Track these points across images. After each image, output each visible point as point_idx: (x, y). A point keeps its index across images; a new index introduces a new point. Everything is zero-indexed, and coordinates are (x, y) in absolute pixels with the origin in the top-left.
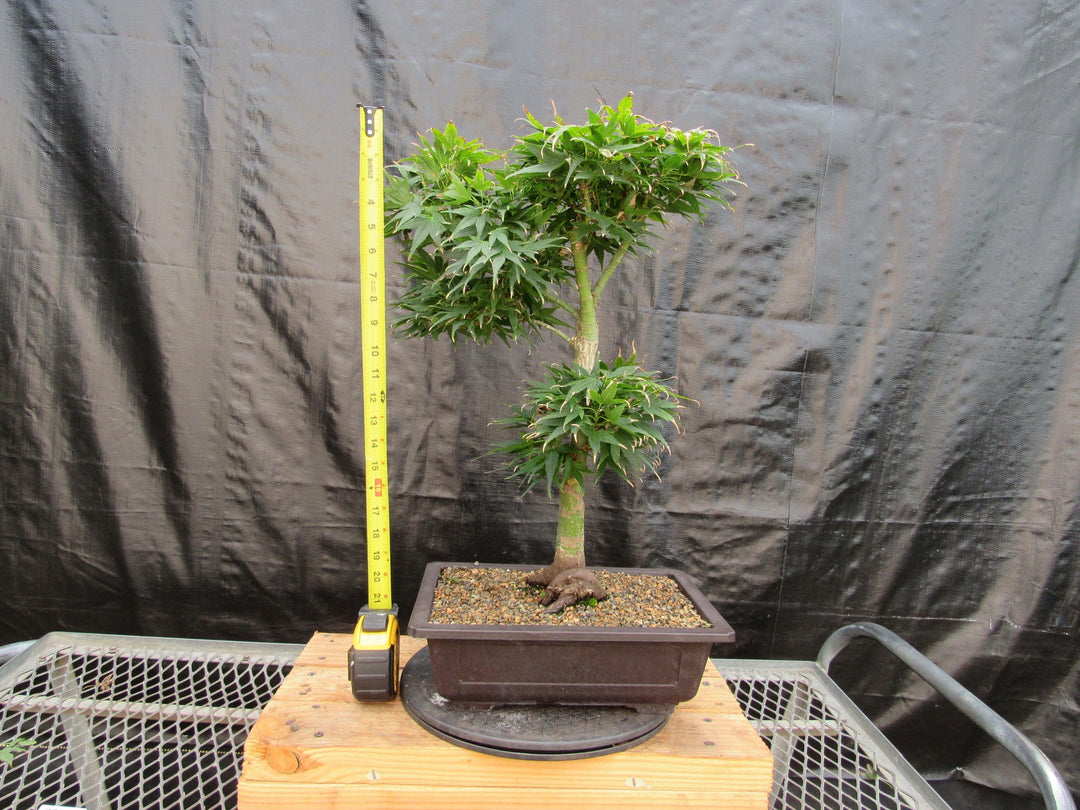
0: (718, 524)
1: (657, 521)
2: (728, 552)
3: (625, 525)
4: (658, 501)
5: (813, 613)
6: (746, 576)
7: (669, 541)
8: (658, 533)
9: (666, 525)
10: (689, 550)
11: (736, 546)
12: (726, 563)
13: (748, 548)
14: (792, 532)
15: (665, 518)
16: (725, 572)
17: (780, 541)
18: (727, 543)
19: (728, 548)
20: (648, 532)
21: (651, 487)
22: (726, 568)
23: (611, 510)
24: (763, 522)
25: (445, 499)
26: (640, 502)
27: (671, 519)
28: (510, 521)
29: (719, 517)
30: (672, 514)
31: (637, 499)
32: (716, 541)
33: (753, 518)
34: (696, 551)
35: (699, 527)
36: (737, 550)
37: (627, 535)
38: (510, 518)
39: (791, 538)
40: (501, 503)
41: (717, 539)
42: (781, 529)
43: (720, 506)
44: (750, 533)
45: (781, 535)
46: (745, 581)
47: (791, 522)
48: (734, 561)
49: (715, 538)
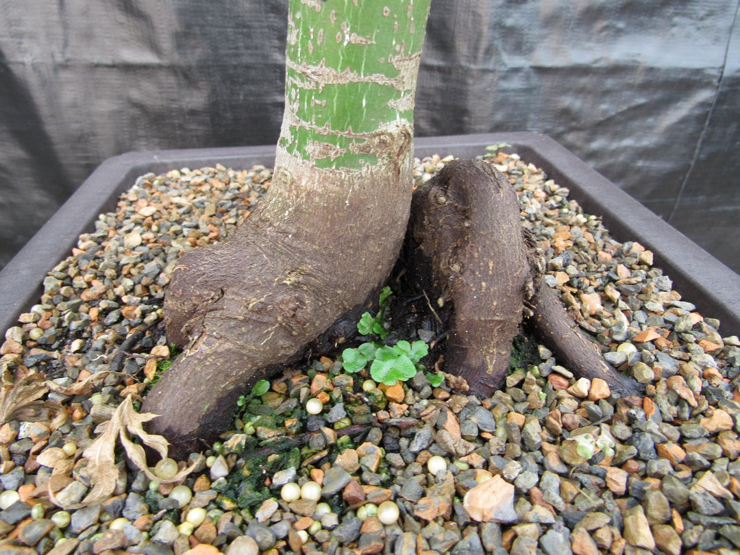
0: (610, 83)
1: (516, 83)
2: (619, 128)
3: (461, 94)
4: (519, 48)
5: (719, 209)
6: (640, 163)
7: (532, 116)
8: (516, 104)
9: (528, 91)
10: (561, 129)
11: (634, 118)
12: (614, 145)
13: (650, 120)
14: (725, 89)
15: (528, 78)
16: (611, 161)
17: (702, 105)
18: (622, 113)
19: (619, 123)
20: (501, 104)
21: (509, 22)
22: (614, 153)
23: (440, 69)
24: (682, 76)
25: (145, 67)
26: (489, 51)
27: (535, 80)
28: (269, 100)
29: (616, 70)
30: (541, 70)
31: (484, 45)
32: (605, 112)
33: (668, 71)
34: (572, 129)
35: (581, 91)
36: (636, 124)
37: (465, 112)
38: (268, 93)
39: (721, 100)
40: (248, 67)
41: (606, 108)
42: (708, 85)
43: (620, 51)
44: (658, 95)
45: (705, 95)
46: (639, 170)
47: (727, 73)
48: (627, 142)
49: (604, 107)
